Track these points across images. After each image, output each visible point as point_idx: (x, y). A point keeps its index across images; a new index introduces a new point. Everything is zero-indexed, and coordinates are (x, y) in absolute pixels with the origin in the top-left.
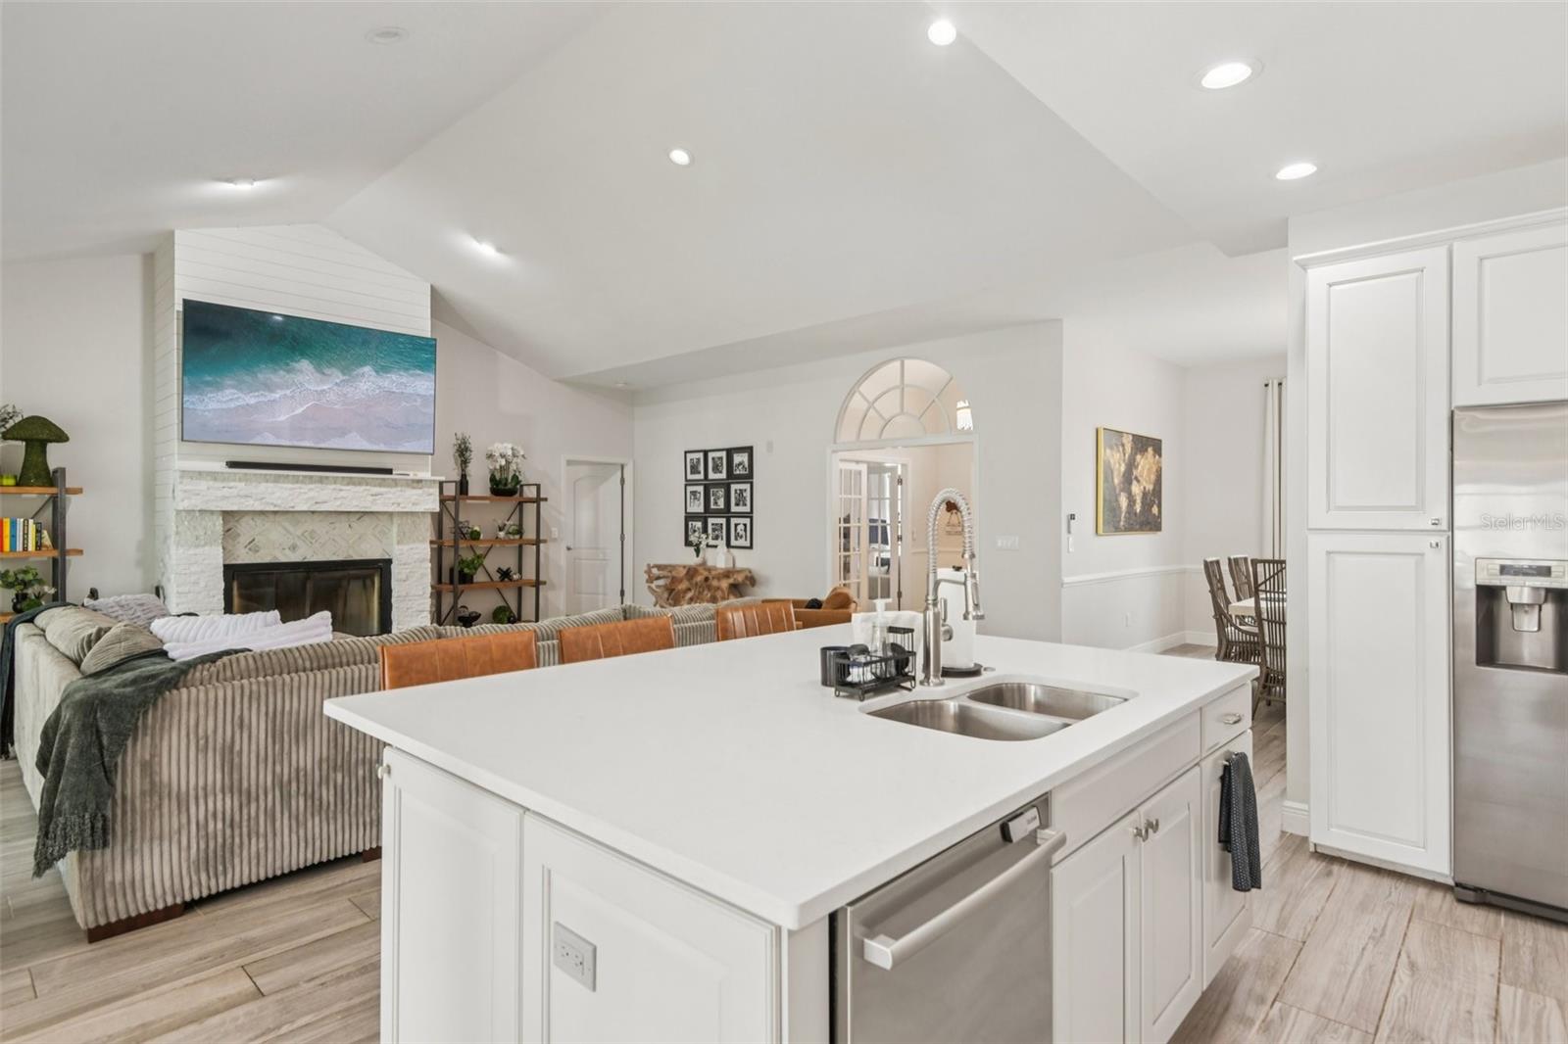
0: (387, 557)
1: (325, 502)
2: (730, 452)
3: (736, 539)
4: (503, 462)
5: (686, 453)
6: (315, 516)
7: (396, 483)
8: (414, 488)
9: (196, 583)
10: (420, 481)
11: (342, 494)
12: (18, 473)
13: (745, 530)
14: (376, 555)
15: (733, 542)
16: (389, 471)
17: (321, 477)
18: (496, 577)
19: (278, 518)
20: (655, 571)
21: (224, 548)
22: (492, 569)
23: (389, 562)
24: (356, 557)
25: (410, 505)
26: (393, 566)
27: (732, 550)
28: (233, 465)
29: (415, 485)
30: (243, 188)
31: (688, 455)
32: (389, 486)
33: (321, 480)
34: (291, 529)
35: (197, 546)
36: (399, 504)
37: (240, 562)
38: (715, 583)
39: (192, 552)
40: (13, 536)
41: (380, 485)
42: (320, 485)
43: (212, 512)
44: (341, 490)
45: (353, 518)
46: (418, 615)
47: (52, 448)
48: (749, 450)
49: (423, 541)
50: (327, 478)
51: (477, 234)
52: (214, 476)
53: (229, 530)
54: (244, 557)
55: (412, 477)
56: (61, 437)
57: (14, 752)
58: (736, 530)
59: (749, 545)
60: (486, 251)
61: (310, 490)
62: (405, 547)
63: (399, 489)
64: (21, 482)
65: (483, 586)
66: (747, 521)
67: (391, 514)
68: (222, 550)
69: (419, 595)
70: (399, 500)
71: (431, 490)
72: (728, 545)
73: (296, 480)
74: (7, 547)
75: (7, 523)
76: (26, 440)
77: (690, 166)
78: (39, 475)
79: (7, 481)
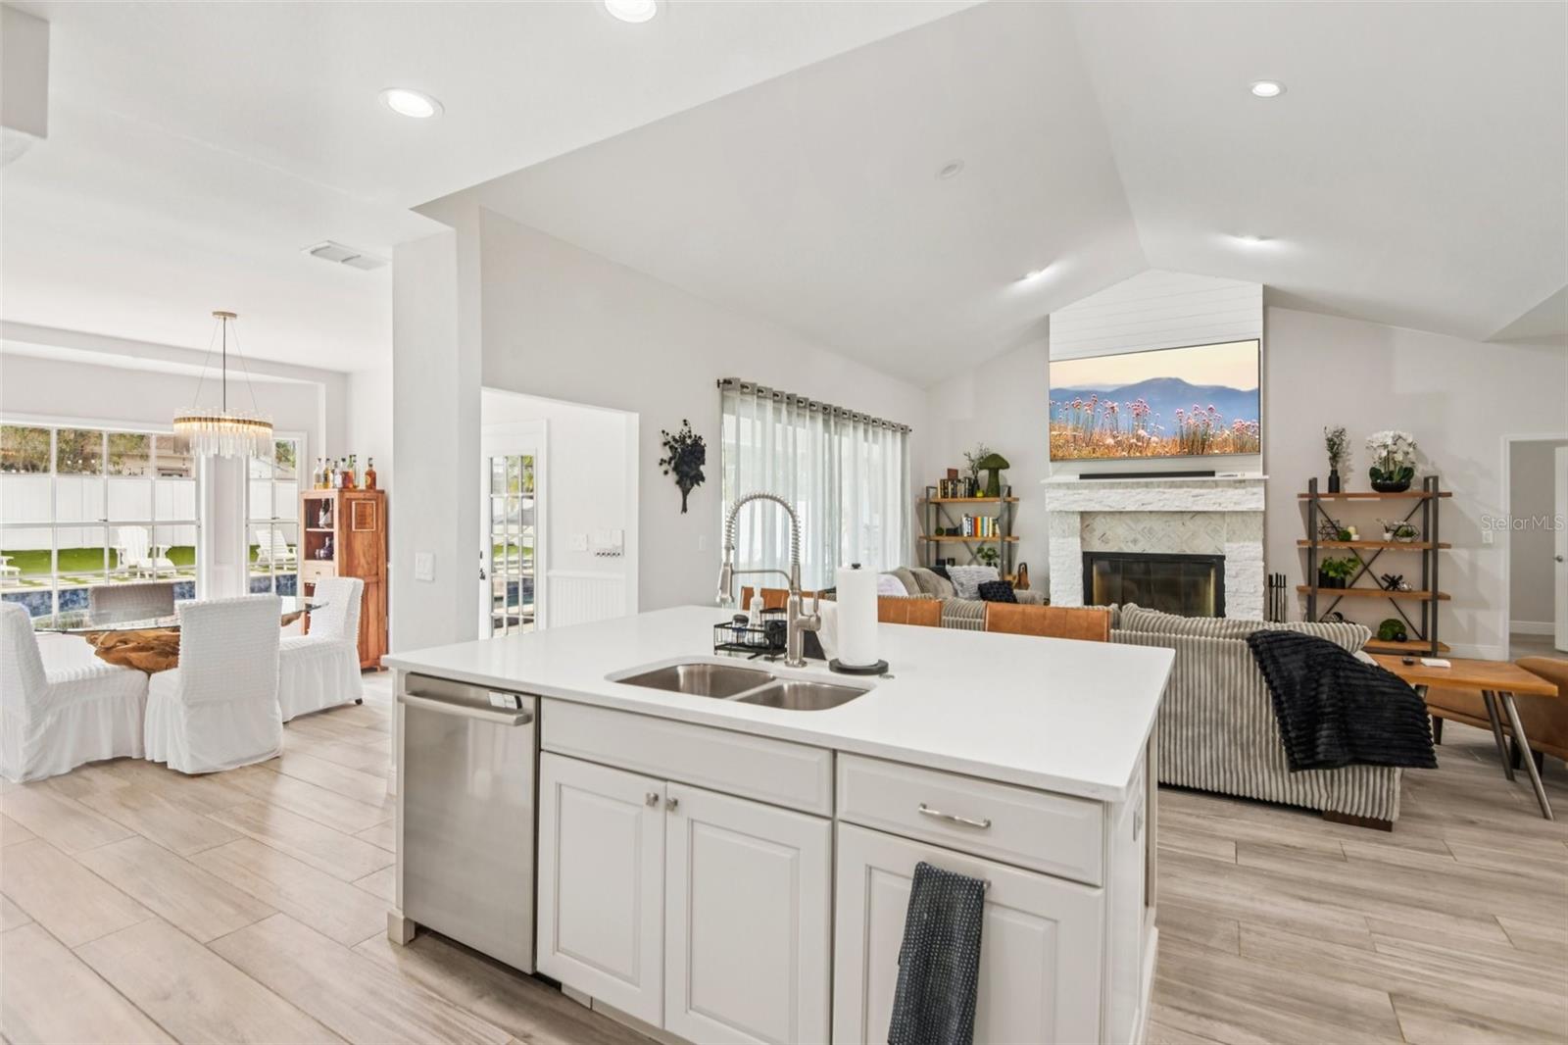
0: (1219, 554)
1: (1150, 504)
4: (1385, 453)
6: (1153, 515)
7: (1216, 484)
8: (1236, 488)
9: (1063, 564)
10: (1241, 481)
11: (1165, 496)
12: (985, 489)
14: (1209, 551)
16: (1212, 474)
17: (1147, 483)
18: (1385, 584)
19: (1123, 517)
21: (1083, 540)
22: (1379, 574)
23: (1222, 558)
24: (1189, 552)
25: (1232, 505)
26: (1225, 562)
28: (1083, 477)
29: (1237, 485)
32: (1210, 487)
33: (1147, 485)
34: (1133, 526)
35: (1064, 537)
36: (1220, 504)
37: (1095, 550)
39: (1061, 540)
40: (982, 528)
41: (1201, 487)
42: (1144, 489)
43: (1073, 512)
44: (1164, 493)
45: (1186, 517)
46: (1248, 612)
47: (1001, 472)
49: (1255, 539)
50: (1152, 483)
51: (1235, 232)
52: (1068, 486)
53: (1087, 526)
54: (1098, 547)
55: (1239, 477)
56: (1006, 466)
60: (1249, 244)
61: (1138, 493)
62: (1235, 545)
63: (1220, 489)
64: (986, 495)
67: (1223, 514)
68: (1079, 540)
69: (1251, 593)
70: (1219, 501)
71: (1255, 490)
73: (1126, 486)
74: (979, 534)
75: (979, 519)
76: (990, 469)
77: (1284, 90)
78: (995, 489)
79: (980, 494)
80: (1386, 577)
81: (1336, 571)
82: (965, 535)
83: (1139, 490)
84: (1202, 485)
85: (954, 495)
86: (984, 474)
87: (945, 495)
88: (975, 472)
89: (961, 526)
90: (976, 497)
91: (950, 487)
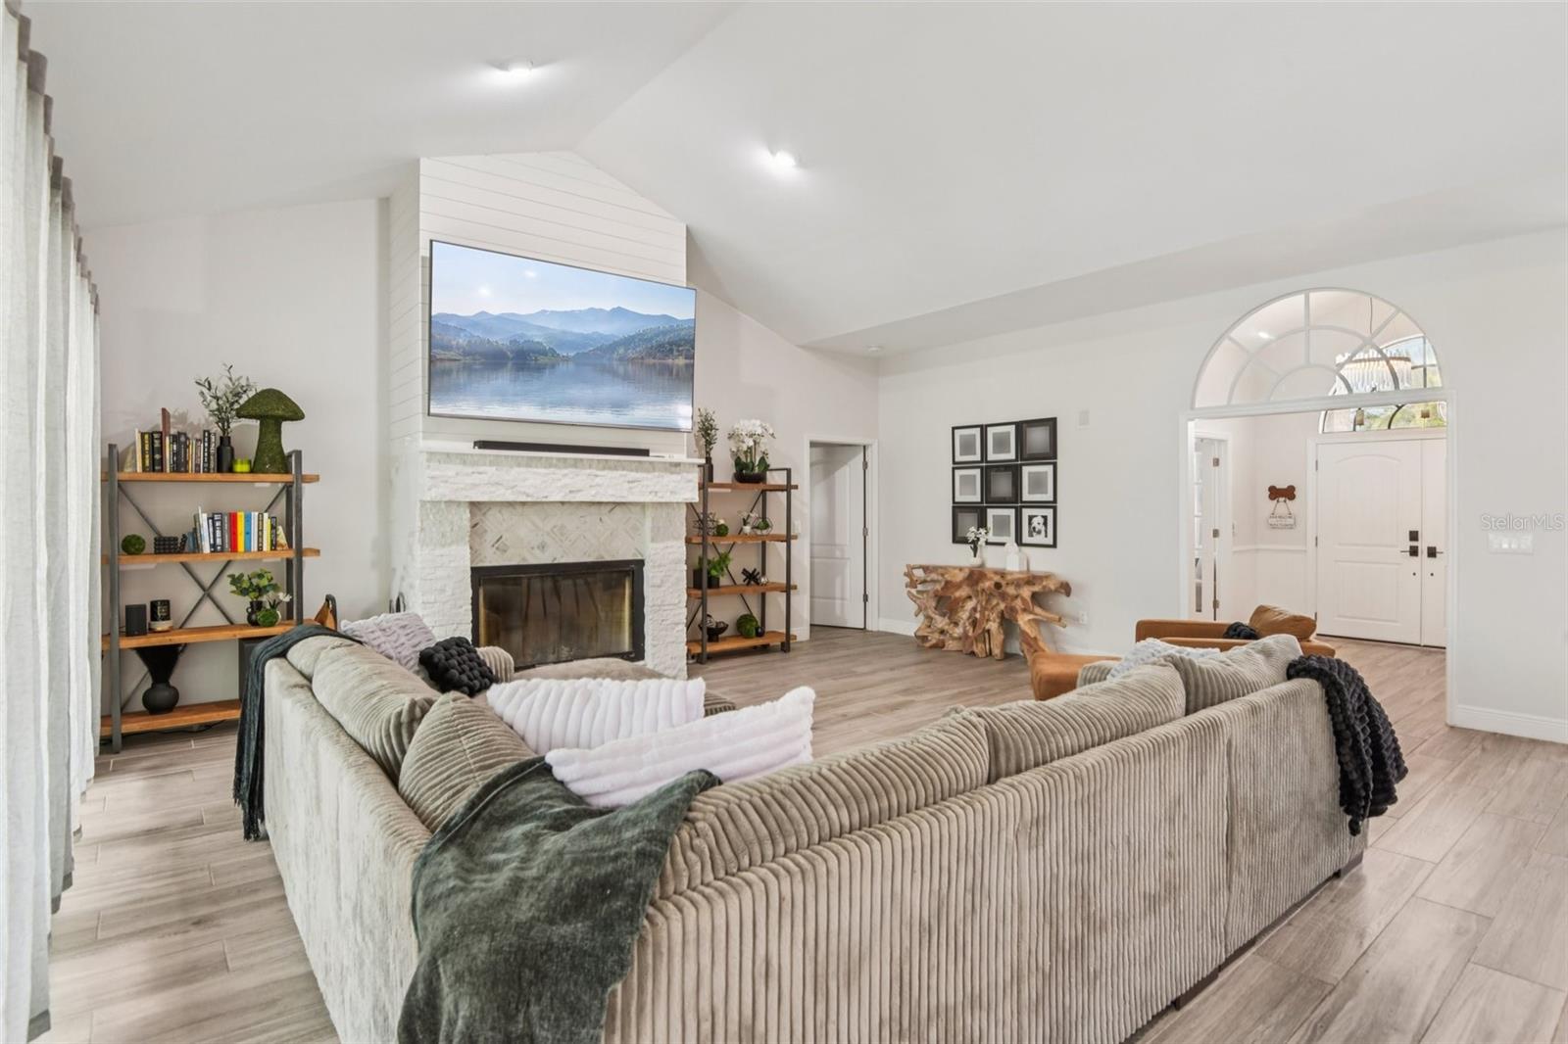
0: (640, 558)
1: (579, 491)
2: (1021, 427)
3: (1031, 535)
4: (751, 444)
5: (954, 429)
6: (565, 507)
7: (653, 467)
8: (672, 473)
10: (677, 465)
11: (598, 480)
12: (252, 457)
13: (1045, 524)
14: (628, 556)
15: (1026, 539)
16: (645, 453)
17: (575, 460)
18: (740, 579)
19: (527, 510)
20: (919, 573)
21: (471, 548)
22: (737, 571)
23: (641, 563)
24: (608, 558)
25: (669, 494)
26: (645, 569)
27: (1024, 549)
28: (483, 445)
29: (673, 469)
31: (956, 431)
32: (648, 471)
33: (576, 464)
34: (540, 524)
35: (443, 546)
36: (656, 493)
37: (487, 564)
38: (1011, 590)
39: (438, 552)
40: (248, 533)
41: (637, 470)
42: (574, 470)
43: (459, 503)
44: (596, 476)
45: (605, 510)
46: (674, 629)
47: (286, 426)
48: (1051, 424)
49: (676, 539)
52: (462, 458)
53: (476, 525)
54: (492, 559)
55: (667, 459)
56: (296, 415)
57: (266, 831)
58: (1030, 523)
59: (1051, 543)
60: (781, 164)
61: (565, 475)
62: (661, 545)
63: (656, 474)
64: (255, 468)
65: (728, 591)
66: (1049, 513)
67: (643, 505)
68: (469, 550)
69: (675, 605)
72: (1019, 541)
73: (549, 464)
74: (241, 547)
75: (241, 517)
76: (260, 418)
78: (274, 459)
79: (241, 467)
80: (745, 571)
81: (714, 568)
82: (207, 549)
83: (565, 471)
84: (640, 467)
85: (180, 466)
86: (246, 433)
87: (155, 465)
88: (223, 421)
89: (195, 532)
90: (231, 470)
91: (169, 449)
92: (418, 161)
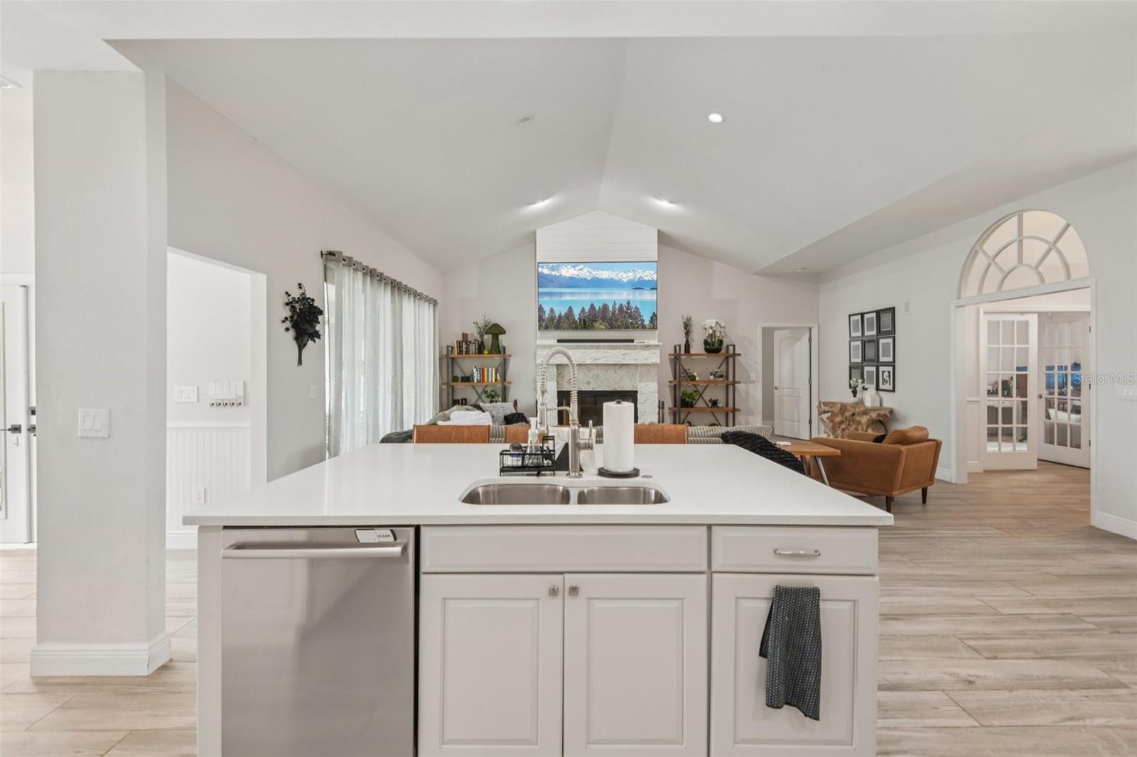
0: (635, 389)
1: (599, 359)
2: (878, 313)
3: (883, 384)
4: (711, 332)
5: (850, 316)
6: (597, 366)
7: (635, 347)
8: (645, 350)
10: (648, 346)
11: (608, 354)
12: (489, 348)
13: (889, 376)
15: (881, 387)
16: (632, 341)
18: (710, 404)
20: (823, 408)
21: (558, 382)
22: (707, 399)
23: (636, 392)
24: (619, 389)
25: (642, 360)
26: (638, 394)
27: (881, 393)
28: (559, 341)
29: (646, 348)
30: (541, 205)
31: (851, 317)
32: (632, 349)
33: (597, 347)
34: (587, 374)
36: (637, 360)
37: (563, 389)
38: (858, 418)
40: (488, 376)
41: (627, 349)
42: (596, 350)
43: (551, 365)
44: (607, 352)
45: (617, 367)
47: (501, 337)
48: (892, 310)
49: (653, 381)
50: (600, 346)
51: (658, 196)
53: (560, 373)
54: (566, 387)
55: (646, 343)
56: (503, 332)
58: (883, 376)
59: (891, 389)
60: (664, 205)
61: (593, 353)
62: (643, 384)
63: (637, 351)
64: (490, 353)
65: (702, 410)
66: (890, 369)
67: (636, 365)
68: (557, 384)
70: (637, 357)
71: (655, 351)
72: (878, 389)
73: (586, 348)
74: (486, 381)
75: (486, 369)
76: (492, 334)
77: (724, 120)
78: (497, 349)
79: (486, 352)
80: (711, 401)
81: (689, 397)
82: (476, 381)
83: (593, 351)
84: (627, 348)
85: (467, 352)
86: (488, 338)
87: (460, 352)
88: (481, 336)
89: (472, 375)
90: (483, 353)
91: (464, 346)
92: (535, 232)
